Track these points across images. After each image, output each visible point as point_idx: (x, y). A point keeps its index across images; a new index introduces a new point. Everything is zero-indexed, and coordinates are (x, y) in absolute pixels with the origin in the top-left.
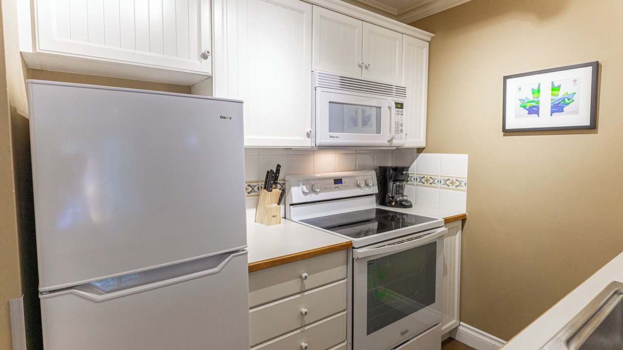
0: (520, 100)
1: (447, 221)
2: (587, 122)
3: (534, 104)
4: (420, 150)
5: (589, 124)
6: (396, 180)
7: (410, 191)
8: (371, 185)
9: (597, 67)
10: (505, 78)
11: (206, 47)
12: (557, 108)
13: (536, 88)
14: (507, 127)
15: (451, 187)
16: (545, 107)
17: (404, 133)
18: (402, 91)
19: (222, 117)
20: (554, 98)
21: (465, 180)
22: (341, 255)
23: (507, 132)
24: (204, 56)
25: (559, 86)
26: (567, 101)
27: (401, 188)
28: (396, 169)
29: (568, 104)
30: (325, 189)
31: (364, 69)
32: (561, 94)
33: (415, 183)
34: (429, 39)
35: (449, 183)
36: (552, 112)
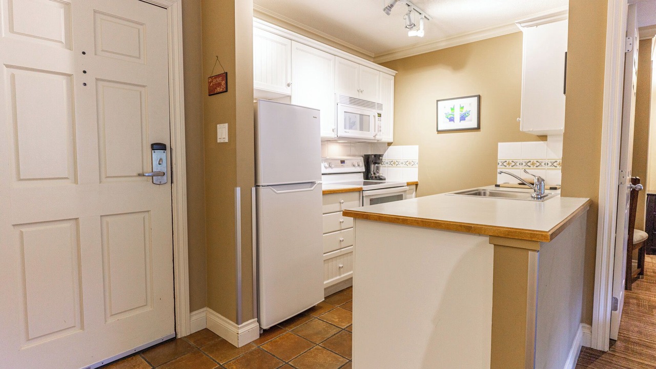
0: (445, 113)
1: (408, 184)
2: (476, 126)
3: (452, 116)
4: (389, 144)
5: (476, 127)
6: (375, 163)
7: (384, 171)
8: (361, 165)
9: (479, 97)
10: (438, 101)
11: (289, 82)
12: (463, 118)
13: (453, 107)
14: (439, 129)
15: (409, 166)
16: (457, 118)
17: (382, 132)
18: (380, 106)
19: (314, 117)
20: (461, 113)
21: (417, 161)
22: (356, 195)
23: (439, 132)
24: (289, 85)
25: (463, 107)
26: (467, 115)
27: (378, 168)
28: (375, 156)
29: (467, 116)
30: (336, 166)
31: (360, 92)
32: (464, 111)
33: (387, 165)
34: (394, 74)
35: (408, 163)
36: (461, 120)
